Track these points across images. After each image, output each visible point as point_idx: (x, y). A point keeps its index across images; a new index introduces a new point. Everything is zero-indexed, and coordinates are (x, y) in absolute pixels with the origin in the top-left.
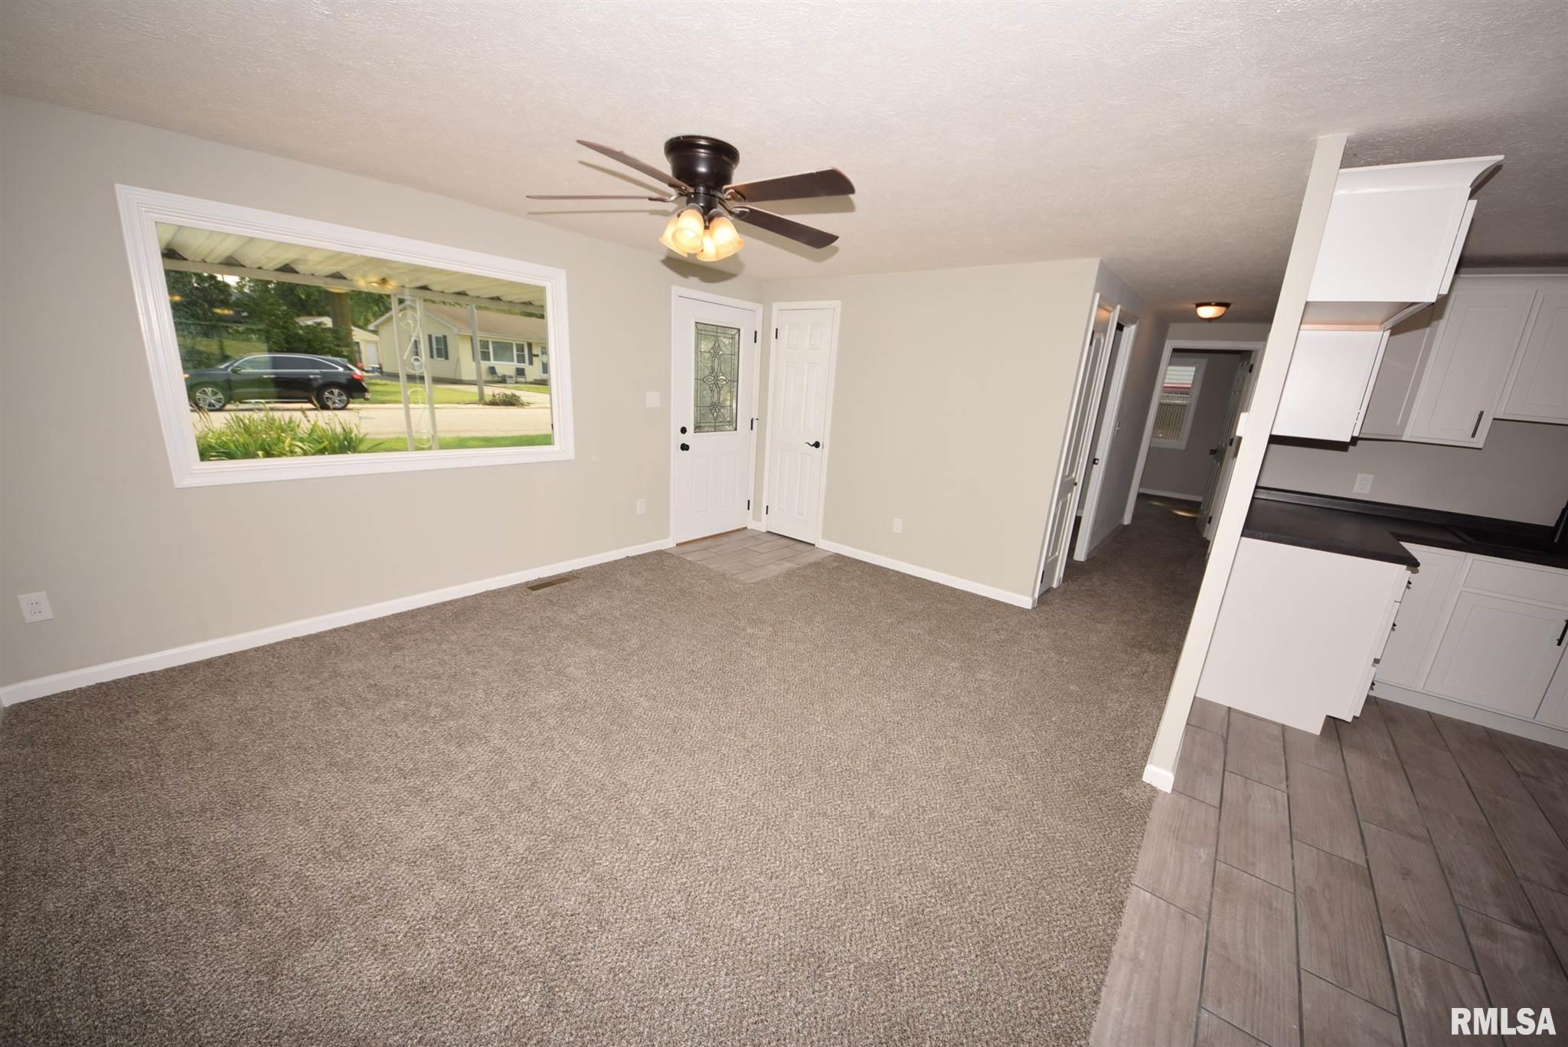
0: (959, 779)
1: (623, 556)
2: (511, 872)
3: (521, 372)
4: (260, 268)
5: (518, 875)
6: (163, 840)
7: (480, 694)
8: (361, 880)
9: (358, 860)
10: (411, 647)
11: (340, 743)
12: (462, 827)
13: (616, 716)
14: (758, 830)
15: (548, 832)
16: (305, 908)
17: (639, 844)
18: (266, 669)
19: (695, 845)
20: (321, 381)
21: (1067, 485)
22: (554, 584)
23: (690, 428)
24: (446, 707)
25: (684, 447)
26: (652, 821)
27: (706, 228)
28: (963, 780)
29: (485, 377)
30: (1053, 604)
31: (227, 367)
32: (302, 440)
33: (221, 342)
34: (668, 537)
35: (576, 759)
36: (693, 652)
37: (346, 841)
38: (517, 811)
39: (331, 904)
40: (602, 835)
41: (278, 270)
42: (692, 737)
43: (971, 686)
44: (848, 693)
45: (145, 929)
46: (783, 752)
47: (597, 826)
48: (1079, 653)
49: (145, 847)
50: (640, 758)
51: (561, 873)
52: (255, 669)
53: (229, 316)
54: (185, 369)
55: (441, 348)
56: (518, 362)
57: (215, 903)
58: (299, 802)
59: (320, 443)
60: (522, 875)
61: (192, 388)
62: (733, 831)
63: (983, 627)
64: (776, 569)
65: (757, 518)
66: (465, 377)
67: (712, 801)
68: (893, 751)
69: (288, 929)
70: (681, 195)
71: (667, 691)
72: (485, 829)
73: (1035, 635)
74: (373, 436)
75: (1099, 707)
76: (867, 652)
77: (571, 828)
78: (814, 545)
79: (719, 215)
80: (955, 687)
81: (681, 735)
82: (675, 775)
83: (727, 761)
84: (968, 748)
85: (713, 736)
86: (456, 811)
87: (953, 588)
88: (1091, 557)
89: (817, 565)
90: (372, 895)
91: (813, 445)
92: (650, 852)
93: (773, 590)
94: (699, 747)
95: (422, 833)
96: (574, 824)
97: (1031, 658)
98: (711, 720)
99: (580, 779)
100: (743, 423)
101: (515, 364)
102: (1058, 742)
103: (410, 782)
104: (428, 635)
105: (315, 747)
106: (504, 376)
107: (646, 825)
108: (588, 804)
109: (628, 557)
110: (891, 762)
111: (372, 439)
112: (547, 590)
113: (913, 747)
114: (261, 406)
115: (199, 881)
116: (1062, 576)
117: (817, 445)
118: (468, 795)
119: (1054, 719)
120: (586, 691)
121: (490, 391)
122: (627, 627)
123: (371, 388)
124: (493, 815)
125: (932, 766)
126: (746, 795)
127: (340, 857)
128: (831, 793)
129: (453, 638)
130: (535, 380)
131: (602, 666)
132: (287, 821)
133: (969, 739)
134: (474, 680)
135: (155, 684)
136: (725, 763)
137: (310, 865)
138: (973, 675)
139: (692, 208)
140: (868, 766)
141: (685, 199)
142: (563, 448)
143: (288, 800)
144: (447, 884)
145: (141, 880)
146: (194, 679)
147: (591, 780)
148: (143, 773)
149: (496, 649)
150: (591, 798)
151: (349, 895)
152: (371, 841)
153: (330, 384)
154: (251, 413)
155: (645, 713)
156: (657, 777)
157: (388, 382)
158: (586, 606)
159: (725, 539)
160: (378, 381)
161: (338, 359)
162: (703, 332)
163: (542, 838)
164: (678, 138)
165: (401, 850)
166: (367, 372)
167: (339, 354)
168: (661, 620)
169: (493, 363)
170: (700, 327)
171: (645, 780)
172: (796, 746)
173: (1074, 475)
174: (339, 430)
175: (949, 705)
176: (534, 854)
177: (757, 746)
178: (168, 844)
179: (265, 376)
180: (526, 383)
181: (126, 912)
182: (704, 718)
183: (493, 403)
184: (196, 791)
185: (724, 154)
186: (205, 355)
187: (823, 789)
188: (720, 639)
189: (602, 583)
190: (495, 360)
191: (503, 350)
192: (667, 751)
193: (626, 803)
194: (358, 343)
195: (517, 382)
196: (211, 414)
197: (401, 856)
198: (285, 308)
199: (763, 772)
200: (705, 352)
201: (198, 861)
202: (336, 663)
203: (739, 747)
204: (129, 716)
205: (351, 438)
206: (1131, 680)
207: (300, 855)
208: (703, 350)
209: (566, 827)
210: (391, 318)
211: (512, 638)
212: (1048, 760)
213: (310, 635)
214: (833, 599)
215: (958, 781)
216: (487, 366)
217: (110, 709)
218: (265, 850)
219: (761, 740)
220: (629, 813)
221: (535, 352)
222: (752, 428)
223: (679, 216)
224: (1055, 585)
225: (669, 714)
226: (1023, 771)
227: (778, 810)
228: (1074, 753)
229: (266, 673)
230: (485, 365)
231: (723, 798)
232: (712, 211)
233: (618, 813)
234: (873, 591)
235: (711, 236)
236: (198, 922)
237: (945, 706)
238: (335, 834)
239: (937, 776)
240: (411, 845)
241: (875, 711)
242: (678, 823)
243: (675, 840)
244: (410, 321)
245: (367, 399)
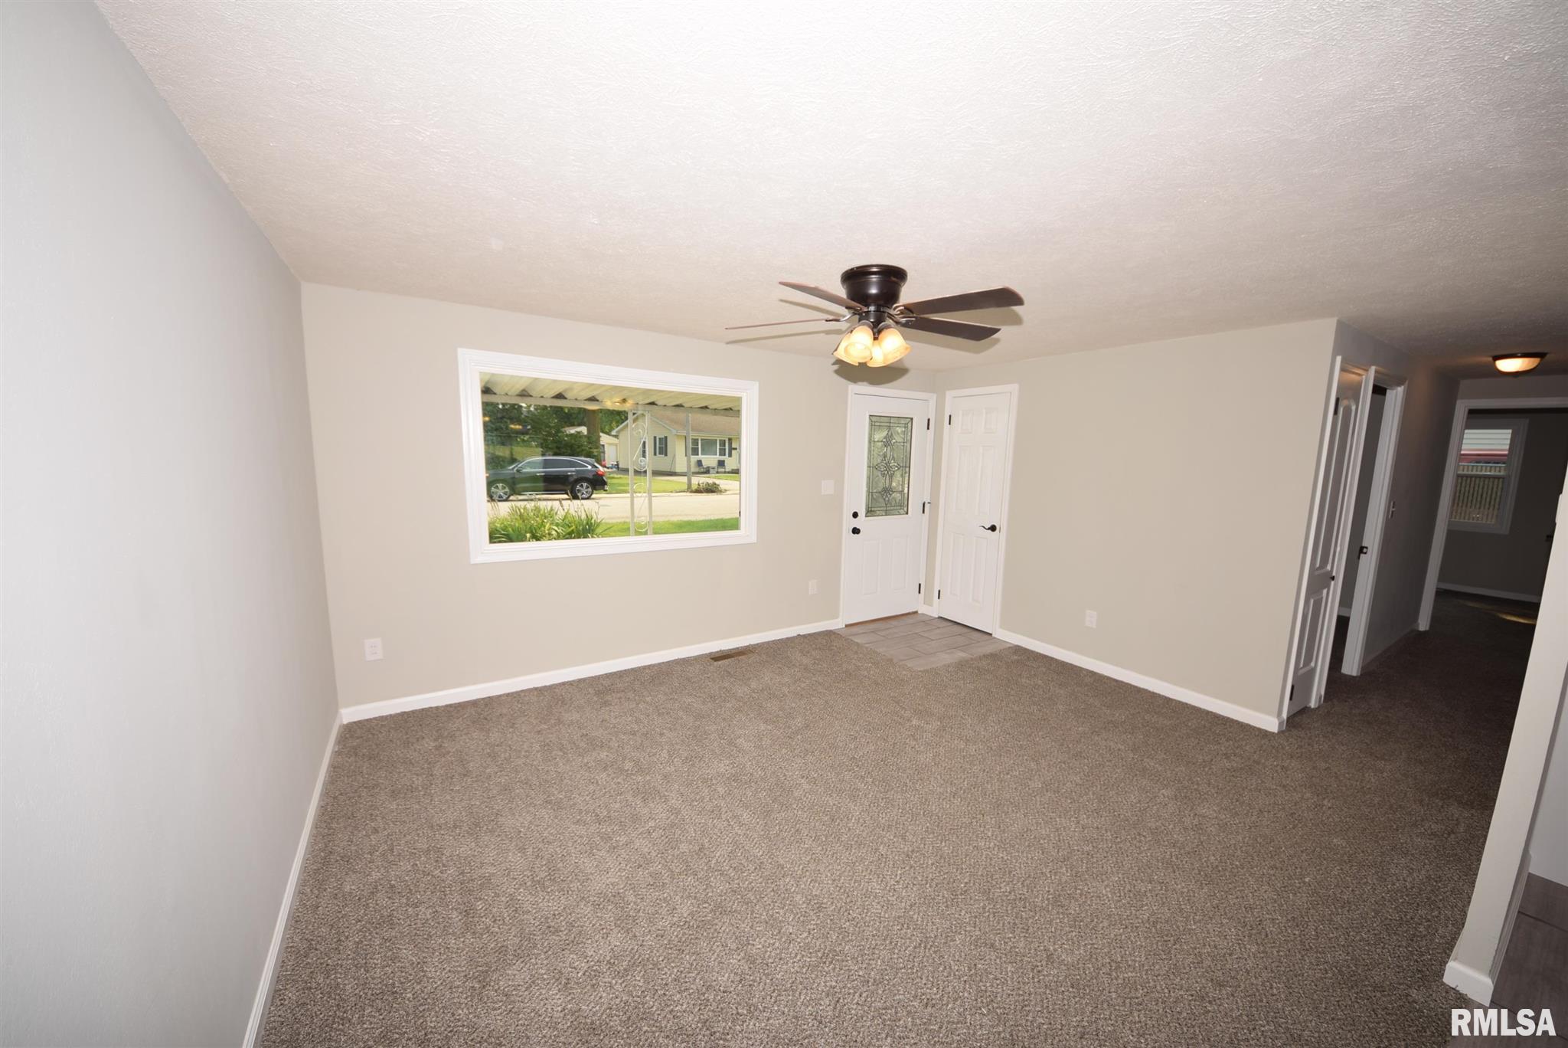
0: (1167, 936)
1: (794, 634)
2: (675, 934)
3: (721, 463)
4: (542, 397)
5: (681, 938)
6: (425, 847)
7: (665, 754)
8: (557, 913)
9: (557, 893)
10: (616, 705)
11: (555, 783)
12: (638, 880)
13: (778, 794)
14: (915, 947)
15: (709, 901)
16: (514, 928)
17: (791, 934)
18: (512, 713)
19: (847, 948)
20: (575, 477)
21: (1319, 580)
22: (733, 657)
23: (862, 513)
24: (637, 763)
25: (856, 531)
26: (805, 912)
27: (875, 339)
28: (1172, 938)
29: (694, 469)
30: (1310, 729)
31: (513, 469)
32: (557, 525)
33: (512, 449)
34: (837, 617)
35: (739, 832)
36: (856, 738)
37: (550, 874)
38: (685, 873)
39: (532, 929)
40: (757, 916)
41: (553, 397)
42: (849, 829)
43: (1187, 821)
44: (1027, 809)
45: (403, 920)
46: (947, 865)
47: (753, 905)
48: (1348, 796)
49: (413, 851)
50: (797, 842)
51: (718, 946)
52: (504, 711)
53: (519, 429)
54: (487, 469)
55: (662, 447)
56: (720, 455)
57: (452, 909)
58: (520, 831)
59: (569, 527)
60: (684, 939)
61: (490, 483)
62: (888, 942)
63: (1206, 749)
64: (946, 658)
65: (928, 602)
66: (678, 470)
67: (867, 903)
68: (1081, 887)
69: (499, 945)
70: (854, 314)
71: (827, 776)
72: (657, 886)
73: (1283, 767)
74: (607, 521)
75: (1377, 873)
76: (1051, 763)
77: (730, 901)
78: (991, 634)
79: (888, 327)
80: (1166, 820)
81: (838, 825)
82: (830, 867)
83: (886, 862)
84: (1181, 899)
85: (871, 832)
86: (635, 863)
87: (1166, 698)
88: (1367, 671)
89: (993, 656)
90: (563, 929)
91: (989, 529)
92: (801, 945)
93: (943, 680)
94: (857, 841)
95: (607, 878)
96: (733, 898)
97: (1275, 796)
98: (870, 814)
99: (742, 853)
100: (914, 505)
101: (718, 457)
102: (1312, 911)
103: (603, 828)
104: (631, 695)
105: (538, 784)
106: (709, 467)
107: (799, 915)
108: (746, 880)
109: (799, 635)
110: (1077, 900)
111: (606, 523)
112: (726, 662)
113: (1107, 886)
114: (533, 497)
115: (443, 887)
116: (1323, 693)
117: (993, 528)
118: (646, 850)
119: (1307, 880)
120: (752, 764)
121: (696, 481)
122: (793, 705)
123: (609, 481)
124: (666, 874)
125: (1131, 913)
126: (903, 904)
127: (544, 888)
128: (1001, 922)
129: (649, 699)
130: (733, 470)
131: (769, 742)
132: (510, 847)
133: (1183, 888)
134: (661, 740)
135: (437, 716)
136: (883, 865)
137: (521, 890)
138: (1192, 809)
139: (863, 324)
140: (1048, 899)
141: (857, 317)
142: (747, 533)
143: (513, 828)
144: (622, 932)
145: (407, 878)
146: (464, 715)
147: (751, 856)
148: (420, 789)
149: (681, 713)
150: (750, 874)
151: (547, 925)
152: (568, 877)
153: (580, 480)
154: (526, 503)
155: (805, 796)
156: (812, 866)
157: (622, 476)
158: (758, 680)
159: (894, 623)
160: (616, 476)
161: (588, 459)
162: (876, 424)
163: (704, 906)
164: (852, 269)
165: (589, 891)
166: (608, 468)
167: (589, 455)
168: (826, 702)
169: (700, 457)
170: (874, 419)
171: (801, 867)
172: (962, 859)
173: (1329, 567)
174: (584, 516)
175: (1157, 842)
176: (696, 920)
177: (918, 851)
178: (429, 850)
179: (538, 474)
180: (725, 472)
181: (393, 903)
182: (863, 811)
183: (698, 491)
184: (452, 810)
185: (893, 276)
186: (501, 459)
187: (991, 916)
188: (883, 728)
189: (774, 659)
190: (702, 454)
191: (708, 446)
192: (824, 839)
193: (782, 887)
194: (603, 446)
195: (717, 472)
196: (499, 503)
197: (589, 897)
198: (556, 421)
199: (924, 882)
200: (878, 441)
201: (446, 870)
202: (560, 713)
203: (898, 850)
204: (418, 741)
205: (591, 523)
206: (1428, 841)
207: (516, 879)
208: (876, 440)
209: (725, 899)
210: (627, 425)
211: (695, 705)
212: (1297, 932)
213: (545, 686)
214: (1012, 697)
215: (1166, 938)
216: (696, 460)
217: (407, 734)
218: (492, 870)
219: (922, 846)
220: (784, 898)
221: (734, 446)
222: (923, 512)
223: (852, 331)
224: (1313, 704)
225: (827, 801)
226: (1259, 941)
227: (937, 928)
228: (1337, 929)
229: (512, 715)
230: (694, 459)
231: (878, 903)
232: (881, 325)
233: (774, 896)
234: (1062, 692)
235: (880, 345)
236: (438, 923)
237: (1152, 843)
238: (542, 866)
239: (1137, 927)
240: (598, 888)
241: (1059, 835)
242: (831, 920)
243: (827, 937)
244: (640, 430)
245: (606, 491)
